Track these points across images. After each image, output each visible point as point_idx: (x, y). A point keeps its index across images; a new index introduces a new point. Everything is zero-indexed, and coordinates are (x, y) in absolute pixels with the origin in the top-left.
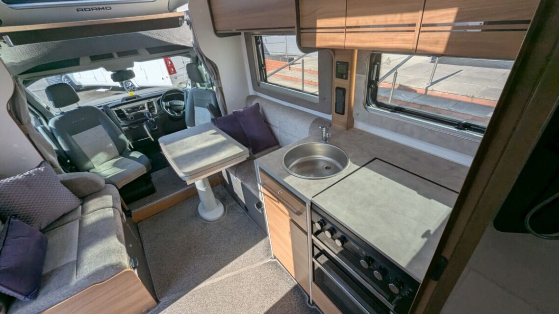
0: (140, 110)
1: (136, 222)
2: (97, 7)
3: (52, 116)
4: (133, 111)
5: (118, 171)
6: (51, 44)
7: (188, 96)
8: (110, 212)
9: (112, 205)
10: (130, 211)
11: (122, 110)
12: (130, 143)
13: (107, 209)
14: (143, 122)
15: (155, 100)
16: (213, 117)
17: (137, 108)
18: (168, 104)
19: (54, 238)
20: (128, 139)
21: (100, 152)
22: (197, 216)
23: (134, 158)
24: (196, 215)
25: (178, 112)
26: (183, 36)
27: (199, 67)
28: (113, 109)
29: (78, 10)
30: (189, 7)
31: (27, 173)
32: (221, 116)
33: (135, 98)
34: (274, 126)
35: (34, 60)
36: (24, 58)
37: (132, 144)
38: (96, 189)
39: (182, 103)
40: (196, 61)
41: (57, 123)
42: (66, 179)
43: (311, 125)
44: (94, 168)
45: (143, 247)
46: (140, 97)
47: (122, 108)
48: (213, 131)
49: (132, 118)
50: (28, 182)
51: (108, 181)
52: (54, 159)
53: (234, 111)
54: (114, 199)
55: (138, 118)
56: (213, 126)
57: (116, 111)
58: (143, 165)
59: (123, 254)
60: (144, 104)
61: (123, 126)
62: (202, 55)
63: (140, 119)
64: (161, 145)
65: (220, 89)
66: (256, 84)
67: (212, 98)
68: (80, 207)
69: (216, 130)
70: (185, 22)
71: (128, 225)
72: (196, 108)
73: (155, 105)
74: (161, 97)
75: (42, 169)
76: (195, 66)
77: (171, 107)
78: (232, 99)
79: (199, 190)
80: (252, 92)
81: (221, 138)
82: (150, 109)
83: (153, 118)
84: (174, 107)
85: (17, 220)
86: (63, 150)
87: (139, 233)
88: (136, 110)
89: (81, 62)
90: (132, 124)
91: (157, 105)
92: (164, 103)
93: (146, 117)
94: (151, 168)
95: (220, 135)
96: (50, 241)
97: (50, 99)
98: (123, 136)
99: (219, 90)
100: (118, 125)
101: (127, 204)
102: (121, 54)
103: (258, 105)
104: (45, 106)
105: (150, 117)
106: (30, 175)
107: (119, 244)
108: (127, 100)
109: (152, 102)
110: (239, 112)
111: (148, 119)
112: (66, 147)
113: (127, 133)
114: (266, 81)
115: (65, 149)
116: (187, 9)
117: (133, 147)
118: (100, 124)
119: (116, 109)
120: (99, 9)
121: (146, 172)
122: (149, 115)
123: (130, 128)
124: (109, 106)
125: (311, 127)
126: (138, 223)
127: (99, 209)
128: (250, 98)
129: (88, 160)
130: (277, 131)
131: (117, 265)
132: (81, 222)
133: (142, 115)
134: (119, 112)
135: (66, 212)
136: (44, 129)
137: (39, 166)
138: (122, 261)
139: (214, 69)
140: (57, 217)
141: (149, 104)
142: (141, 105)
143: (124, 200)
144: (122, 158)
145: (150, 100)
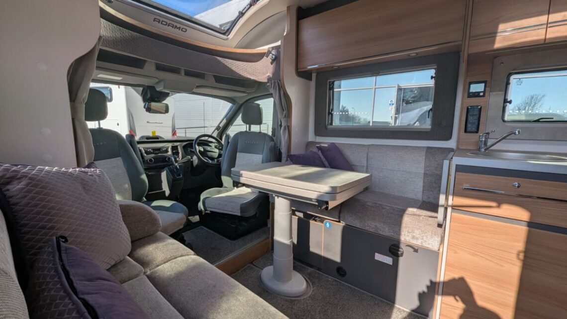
15: (180, 145)
17: (159, 149)
60: (168, 147)
84: (208, 153)
88: (157, 152)
142: (163, 147)
145: (175, 143)
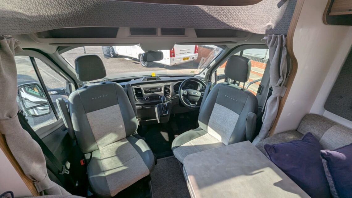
0: (156, 92)
4: (150, 92)
11: (141, 89)
14: (156, 104)
15: (172, 84)
17: (154, 89)
18: (185, 92)
25: (193, 102)
28: (133, 87)
33: (155, 79)
41: (76, 98)
44: (98, 149)
46: (160, 79)
47: (142, 87)
49: (147, 99)
55: (153, 99)
57: (135, 89)
60: (162, 86)
61: (137, 105)
63: (155, 100)
73: (171, 89)
77: (187, 97)
82: (165, 93)
84: (191, 97)
86: (73, 129)
88: (153, 91)
90: (146, 104)
91: (173, 89)
92: (182, 91)
93: (161, 100)
100: (133, 105)
105: (164, 101)
108: (148, 79)
109: (169, 86)
111: (161, 102)
115: (75, 129)
118: (118, 104)
119: (136, 87)
122: (164, 99)
123: (143, 108)
129: (94, 141)
133: (157, 97)
134: (138, 91)
141: (166, 87)
142: (158, 87)
144: (127, 142)
145: (168, 83)
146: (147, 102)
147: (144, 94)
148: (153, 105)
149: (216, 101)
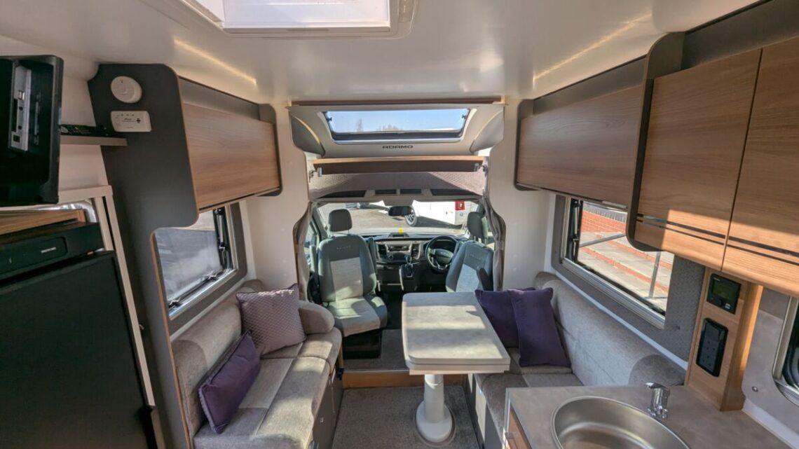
0: (402, 250)
1: (344, 387)
2: (401, 145)
3: (326, 237)
4: (395, 250)
5: (353, 314)
6: (349, 176)
7: (460, 249)
8: (320, 366)
9: (326, 357)
10: (342, 370)
11: (386, 246)
12: (379, 284)
13: (321, 360)
14: (401, 265)
16: (482, 289)
18: (434, 251)
19: (266, 370)
20: (378, 279)
21: (347, 286)
22: (412, 419)
23: (373, 305)
24: (412, 417)
25: (442, 264)
26: (475, 182)
27: (483, 219)
28: (377, 243)
29: (383, 147)
30: (491, 152)
31: (278, 292)
32: (493, 290)
33: (402, 235)
34: (569, 334)
35: (332, 188)
36: (324, 186)
37: (381, 286)
38: (323, 330)
39: (451, 255)
40: (482, 213)
41: (325, 246)
42: (304, 308)
43: (638, 363)
44: (335, 301)
45: (335, 427)
46: (408, 237)
47: (386, 243)
48: (472, 308)
49: (391, 257)
50: (274, 302)
51: (339, 325)
52: (305, 283)
53: (511, 290)
54: (333, 350)
55: (397, 259)
56: (475, 299)
57: (379, 246)
58: (378, 318)
59: (307, 430)
61: (379, 264)
62: (490, 208)
63: (399, 260)
64: (404, 304)
65: (502, 253)
66: (557, 259)
67: (487, 259)
68: (301, 345)
69: (477, 308)
70: (482, 168)
71: (332, 388)
72: (464, 267)
73: (420, 249)
74: (430, 241)
75: (290, 291)
76: (478, 217)
77: (435, 256)
78: (515, 269)
79: (427, 385)
80: (547, 267)
81: (478, 323)
82: (413, 252)
83: (412, 262)
85: (250, 337)
86: (318, 273)
87: (340, 404)
89: (366, 195)
90: (388, 264)
91: (422, 250)
92: (429, 249)
93: (405, 259)
94: (385, 325)
95: (478, 318)
96: (262, 371)
97: (330, 223)
98: (374, 276)
99: (499, 254)
100: (374, 261)
101: (344, 358)
102: (403, 192)
103: (550, 291)
104: (325, 225)
105: (409, 262)
106: (280, 295)
107: (310, 413)
108: (394, 236)
109: (418, 245)
110: (517, 294)
111: (406, 263)
112: (322, 273)
113: (380, 274)
114: (575, 259)
115: (320, 273)
116: (488, 155)
117: (379, 290)
118: (358, 256)
119: (380, 243)
120: (402, 147)
121: (378, 327)
122: (409, 259)
123: (385, 267)
124: (374, 239)
125: (637, 368)
126: (347, 389)
127: (314, 356)
128: (543, 276)
129: (333, 290)
130: (572, 345)
131: (295, 442)
132: (293, 364)
133: (402, 256)
134: (382, 247)
135: (288, 345)
136: (314, 249)
137: (290, 288)
138: (302, 440)
139: (501, 229)
140: (280, 347)
141: (414, 246)
143: (344, 352)
144: (363, 299)
146: (390, 262)
147: (388, 251)
148: (397, 265)
149: (464, 261)
